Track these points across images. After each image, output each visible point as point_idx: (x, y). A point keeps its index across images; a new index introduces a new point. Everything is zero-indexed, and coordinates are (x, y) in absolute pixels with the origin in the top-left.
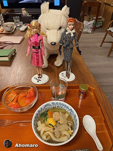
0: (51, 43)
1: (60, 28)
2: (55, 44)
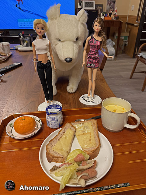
0: (65, 60)
2: (71, 60)
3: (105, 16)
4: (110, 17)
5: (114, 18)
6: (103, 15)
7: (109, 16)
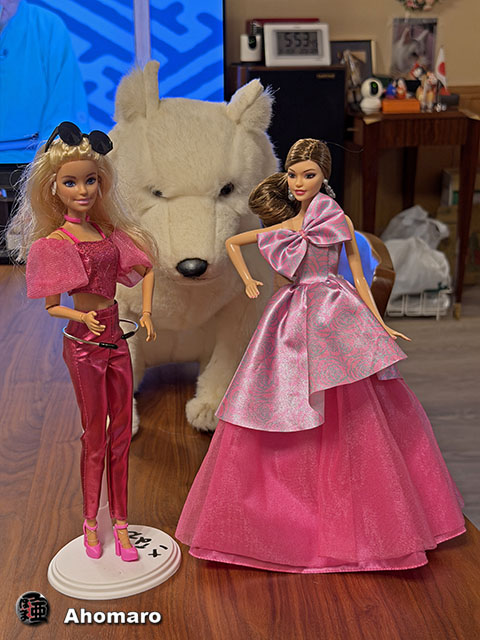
0: (179, 266)
1: (227, 190)
2: (202, 266)
3: (383, 96)
4: (414, 96)
5: (435, 104)
6: (374, 91)
7: (408, 95)
